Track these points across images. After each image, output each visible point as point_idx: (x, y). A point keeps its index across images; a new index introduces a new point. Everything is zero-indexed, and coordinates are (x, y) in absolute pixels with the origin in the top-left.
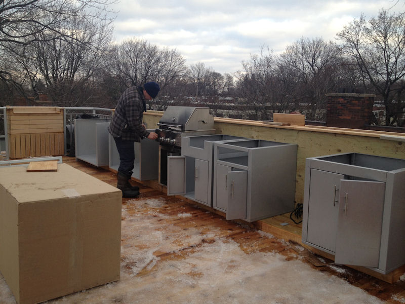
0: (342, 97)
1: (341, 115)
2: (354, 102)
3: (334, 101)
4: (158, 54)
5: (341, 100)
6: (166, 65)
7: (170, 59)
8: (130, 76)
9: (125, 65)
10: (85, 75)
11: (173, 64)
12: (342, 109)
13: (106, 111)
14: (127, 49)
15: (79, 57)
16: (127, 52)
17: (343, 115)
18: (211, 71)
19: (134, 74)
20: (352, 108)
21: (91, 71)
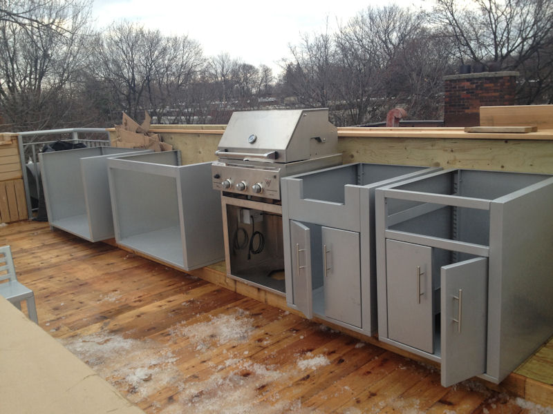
0: (468, 80)
1: (468, 108)
2: (487, 85)
3: (455, 87)
4: (163, 43)
5: (467, 84)
6: (176, 57)
7: (181, 48)
8: (125, 78)
9: (115, 62)
10: (57, 81)
11: (187, 55)
12: (468, 99)
13: (95, 133)
14: (117, 39)
15: (46, 56)
16: (116, 43)
17: (471, 107)
18: (241, 62)
19: (130, 74)
20: (485, 95)
21: (66, 75)
